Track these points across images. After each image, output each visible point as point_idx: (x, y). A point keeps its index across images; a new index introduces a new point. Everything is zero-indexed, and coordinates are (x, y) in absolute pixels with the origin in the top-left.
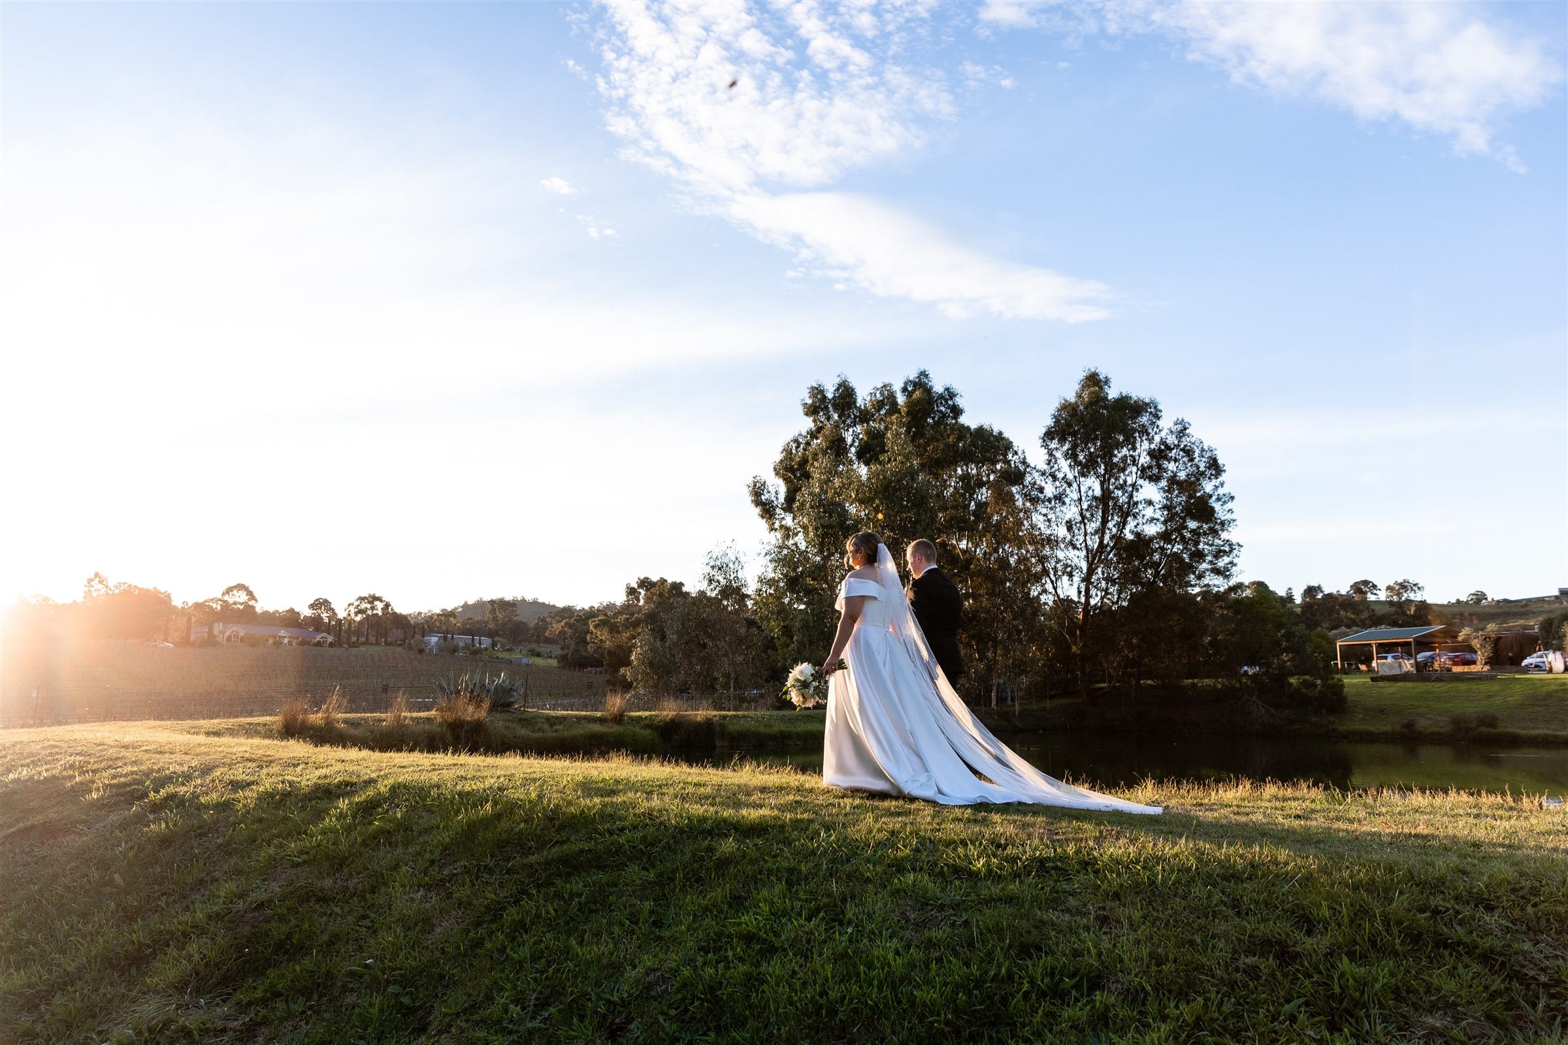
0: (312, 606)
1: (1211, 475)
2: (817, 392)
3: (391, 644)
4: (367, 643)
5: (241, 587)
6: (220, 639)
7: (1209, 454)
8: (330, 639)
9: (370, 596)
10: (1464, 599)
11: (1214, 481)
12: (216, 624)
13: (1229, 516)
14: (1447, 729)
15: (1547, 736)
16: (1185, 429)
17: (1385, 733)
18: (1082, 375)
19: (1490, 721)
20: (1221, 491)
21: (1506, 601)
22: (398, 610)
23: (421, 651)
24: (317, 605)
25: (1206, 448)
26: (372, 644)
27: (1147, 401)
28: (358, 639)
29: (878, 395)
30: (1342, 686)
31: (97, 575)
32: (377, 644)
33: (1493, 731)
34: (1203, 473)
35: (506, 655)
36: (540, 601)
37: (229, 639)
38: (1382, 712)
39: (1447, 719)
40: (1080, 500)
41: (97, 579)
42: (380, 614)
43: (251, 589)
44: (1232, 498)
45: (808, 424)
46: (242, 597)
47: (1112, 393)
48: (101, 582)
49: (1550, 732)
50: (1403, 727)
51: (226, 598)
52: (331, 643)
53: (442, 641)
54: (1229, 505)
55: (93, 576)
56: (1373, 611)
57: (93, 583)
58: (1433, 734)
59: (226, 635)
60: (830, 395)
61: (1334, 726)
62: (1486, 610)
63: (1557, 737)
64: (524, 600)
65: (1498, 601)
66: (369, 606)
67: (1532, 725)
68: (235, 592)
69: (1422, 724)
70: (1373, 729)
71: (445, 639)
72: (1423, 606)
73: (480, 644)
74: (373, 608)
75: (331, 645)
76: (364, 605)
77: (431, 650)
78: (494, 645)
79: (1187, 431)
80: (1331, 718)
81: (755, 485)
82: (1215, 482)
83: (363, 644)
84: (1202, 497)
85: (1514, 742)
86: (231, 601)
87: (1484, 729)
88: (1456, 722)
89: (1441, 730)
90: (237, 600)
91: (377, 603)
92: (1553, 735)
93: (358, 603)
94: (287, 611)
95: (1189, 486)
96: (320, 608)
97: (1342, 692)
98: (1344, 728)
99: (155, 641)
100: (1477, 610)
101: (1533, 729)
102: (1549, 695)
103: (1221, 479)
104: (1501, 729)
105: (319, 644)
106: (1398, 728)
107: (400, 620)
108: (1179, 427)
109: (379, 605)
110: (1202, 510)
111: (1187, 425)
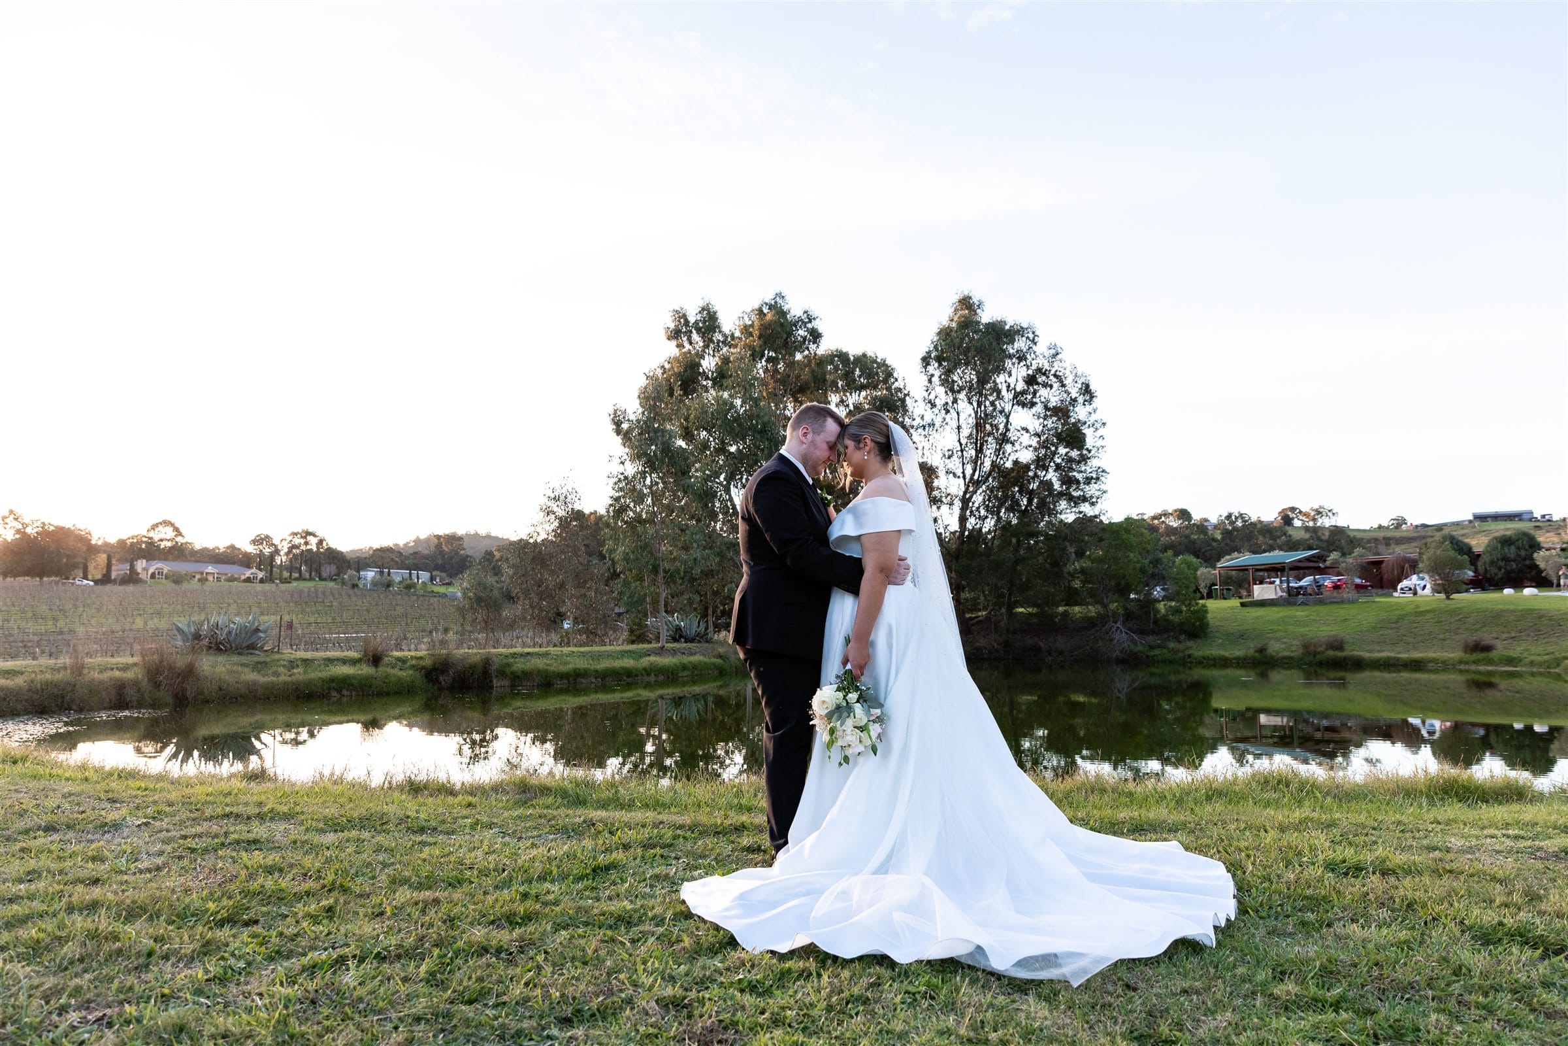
0: (254, 542)
1: (1085, 401)
2: (682, 317)
3: (325, 580)
4: (301, 578)
5: (167, 523)
6: (143, 576)
7: (1082, 380)
8: (261, 575)
9: (303, 531)
10: (1385, 524)
11: (1088, 406)
12: (139, 561)
13: (1100, 443)
14: (1297, 652)
15: (1389, 658)
16: (1057, 354)
17: (1238, 659)
18: (955, 298)
19: (1337, 645)
20: (1093, 418)
21: (1424, 526)
22: (333, 545)
23: (354, 586)
24: (258, 541)
25: (1079, 373)
26: (305, 580)
27: (1025, 326)
28: (291, 576)
29: (746, 319)
30: (1206, 612)
31: (11, 512)
32: (311, 579)
33: (1339, 654)
34: (1075, 400)
35: (442, 590)
36: (493, 534)
37: (153, 576)
38: (1242, 636)
39: (1298, 643)
40: (959, 428)
41: (12, 516)
42: (315, 549)
43: (177, 525)
44: (1104, 424)
45: (671, 349)
46: (169, 533)
47: (986, 317)
48: (16, 519)
49: (1393, 655)
50: (1256, 652)
51: (151, 534)
52: (262, 579)
53: (378, 577)
54: (1101, 432)
55: (7, 514)
56: (1290, 536)
57: (7, 520)
58: (1284, 658)
59: (150, 572)
60: (692, 320)
61: (1190, 652)
62: (1404, 534)
63: (1398, 659)
64: (477, 534)
65: (1417, 526)
66: (302, 541)
67: (1378, 648)
68: (160, 528)
69: (1276, 648)
70: (1227, 654)
71: (382, 573)
72: (1338, 531)
73: (418, 579)
74: (306, 543)
75: (262, 581)
76: (297, 541)
77: (365, 585)
78: (432, 579)
79: (1059, 357)
80: (1190, 643)
81: (615, 413)
82: (1089, 408)
83: (296, 579)
84: (1074, 424)
85: (1358, 665)
86: (156, 537)
87: (1331, 653)
88: (1306, 646)
89: (1292, 655)
90: (164, 536)
91: (309, 538)
92: (1394, 658)
93: (291, 538)
94: (228, 548)
95: (1061, 412)
96: (262, 543)
97: (1205, 618)
98: (1200, 653)
99: (74, 579)
100: (1397, 534)
101: (1379, 651)
102: (1400, 618)
103: (1094, 405)
104: (1348, 652)
105: (248, 580)
106: (1251, 652)
107: (333, 556)
108: (1053, 351)
109: (313, 541)
110: (1073, 437)
111: (1060, 351)
